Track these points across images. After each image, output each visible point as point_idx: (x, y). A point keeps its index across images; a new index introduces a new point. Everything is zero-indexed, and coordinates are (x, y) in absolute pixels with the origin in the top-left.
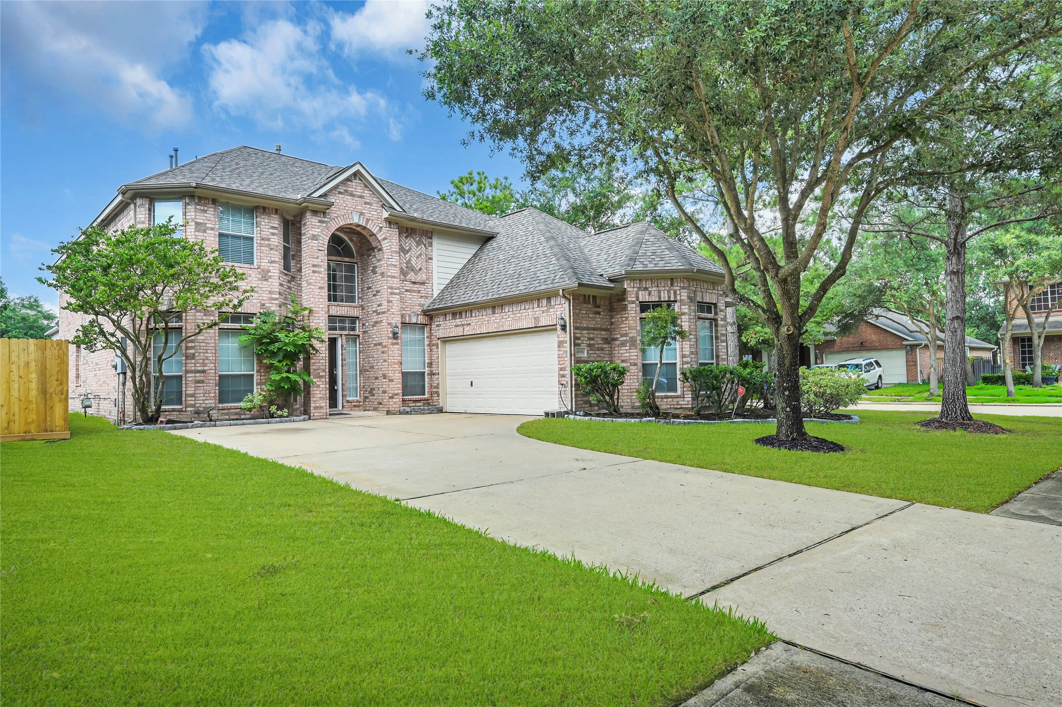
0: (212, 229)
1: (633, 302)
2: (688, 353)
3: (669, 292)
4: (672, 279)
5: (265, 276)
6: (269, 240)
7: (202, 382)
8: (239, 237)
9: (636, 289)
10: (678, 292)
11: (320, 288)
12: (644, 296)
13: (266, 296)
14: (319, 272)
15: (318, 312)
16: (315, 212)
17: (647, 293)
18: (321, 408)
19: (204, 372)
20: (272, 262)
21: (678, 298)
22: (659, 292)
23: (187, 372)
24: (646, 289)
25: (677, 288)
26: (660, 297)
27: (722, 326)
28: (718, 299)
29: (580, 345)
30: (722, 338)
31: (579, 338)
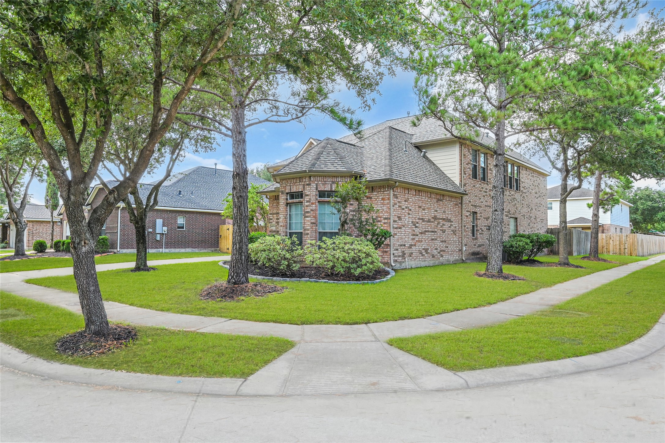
27: (307, 206)
28: (304, 188)
29: (272, 223)
30: (307, 215)
31: (271, 219)
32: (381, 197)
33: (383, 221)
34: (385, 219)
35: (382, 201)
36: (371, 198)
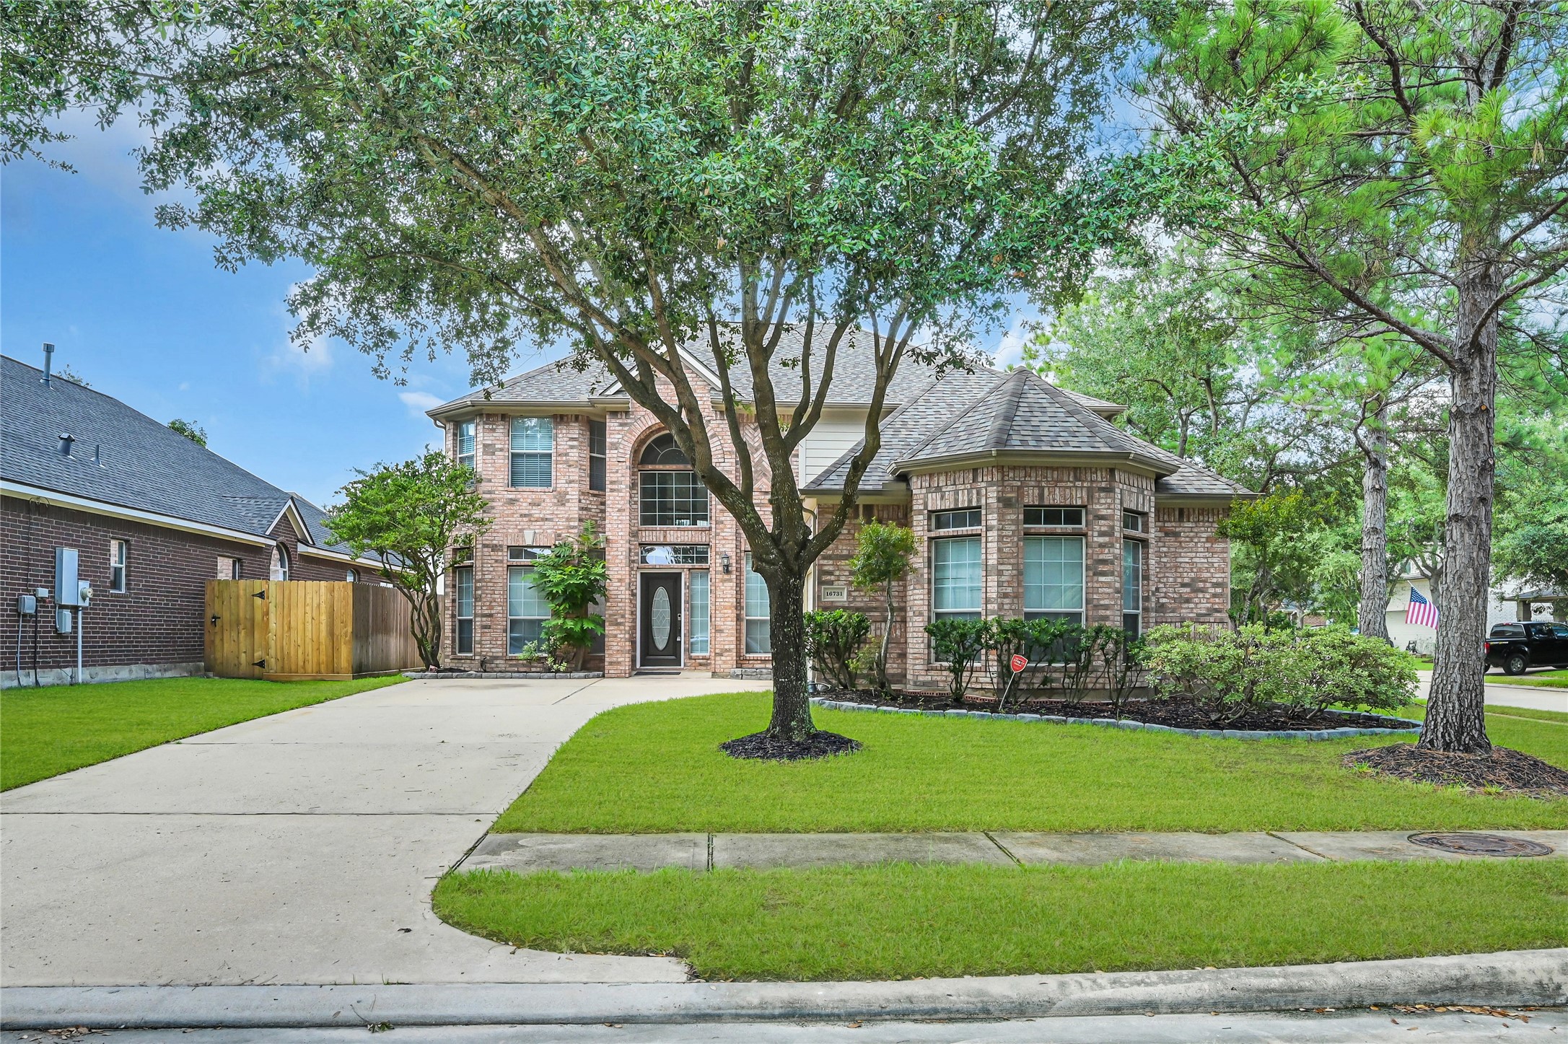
0: (501, 450)
1: (920, 512)
2: (994, 595)
3: (969, 491)
4: (975, 471)
5: (562, 500)
6: (567, 455)
7: (489, 627)
8: (534, 456)
9: (924, 491)
10: (983, 491)
11: (619, 510)
12: (935, 502)
13: (562, 524)
14: (618, 491)
15: (616, 542)
16: (614, 414)
17: (939, 495)
18: (619, 663)
19: (490, 615)
20: (571, 482)
21: (983, 501)
22: (956, 492)
23: (476, 615)
24: (938, 489)
25: (983, 484)
26: (956, 501)
27: (1102, 546)
28: (1090, 497)
29: (831, 583)
30: (1101, 568)
31: (830, 573)
32: (1205, 535)
33: (1212, 590)
34: (1216, 585)
35: (1208, 545)
36: (1176, 535)
